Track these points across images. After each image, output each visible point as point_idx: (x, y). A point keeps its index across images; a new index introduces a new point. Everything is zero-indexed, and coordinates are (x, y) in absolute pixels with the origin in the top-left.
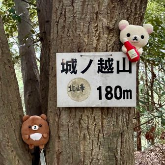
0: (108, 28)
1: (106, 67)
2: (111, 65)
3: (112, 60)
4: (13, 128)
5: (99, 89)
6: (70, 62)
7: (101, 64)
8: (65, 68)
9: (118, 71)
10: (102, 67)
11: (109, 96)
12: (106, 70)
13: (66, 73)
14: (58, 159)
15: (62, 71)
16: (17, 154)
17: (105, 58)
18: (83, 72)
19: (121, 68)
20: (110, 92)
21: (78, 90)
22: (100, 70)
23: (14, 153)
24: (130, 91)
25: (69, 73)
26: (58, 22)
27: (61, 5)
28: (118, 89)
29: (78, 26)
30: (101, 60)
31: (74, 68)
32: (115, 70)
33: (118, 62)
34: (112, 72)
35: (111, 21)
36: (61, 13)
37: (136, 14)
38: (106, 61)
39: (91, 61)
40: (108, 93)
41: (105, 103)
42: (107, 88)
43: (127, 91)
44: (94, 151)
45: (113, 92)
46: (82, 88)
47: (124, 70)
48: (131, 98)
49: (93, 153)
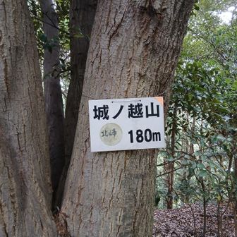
0: (140, 74)
1: (136, 112)
2: (140, 110)
3: (141, 105)
4: (39, 160)
5: (131, 133)
6: (101, 108)
7: (132, 109)
8: (98, 114)
9: (148, 116)
10: (132, 112)
11: (140, 139)
12: (136, 115)
13: (99, 119)
14: (79, 194)
15: (95, 118)
16: (39, 185)
17: (135, 104)
18: (115, 117)
19: (150, 113)
20: (141, 136)
21: (110, 135)
22: (130, 115)
23: (37, 184)
24: (159, 133)
25: (101, 118)
26: (93, 63)
27: (98, 47)
28: (148, 132)
29: (111, 69)
30: (131, 106)
31: (106, 114)
32: (144, 114)
33: (147, 107)
34: (142, 117)
35: (143, 68)
36: (97, 55)
37: (167, 63)
38: (136, 106)
39: (122, 107)
40: (139, 136)
41: (136, 146)
42: (138, 131)
43: (156, 133)
44: (115, 189)
45: (143, 135)
46: (115, 132)
47: (153, 115)
48: (160, 140)
49: (114, 192)
